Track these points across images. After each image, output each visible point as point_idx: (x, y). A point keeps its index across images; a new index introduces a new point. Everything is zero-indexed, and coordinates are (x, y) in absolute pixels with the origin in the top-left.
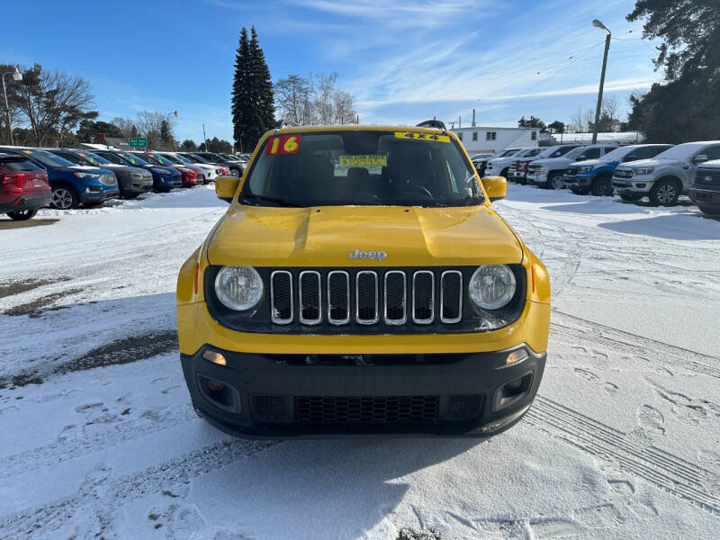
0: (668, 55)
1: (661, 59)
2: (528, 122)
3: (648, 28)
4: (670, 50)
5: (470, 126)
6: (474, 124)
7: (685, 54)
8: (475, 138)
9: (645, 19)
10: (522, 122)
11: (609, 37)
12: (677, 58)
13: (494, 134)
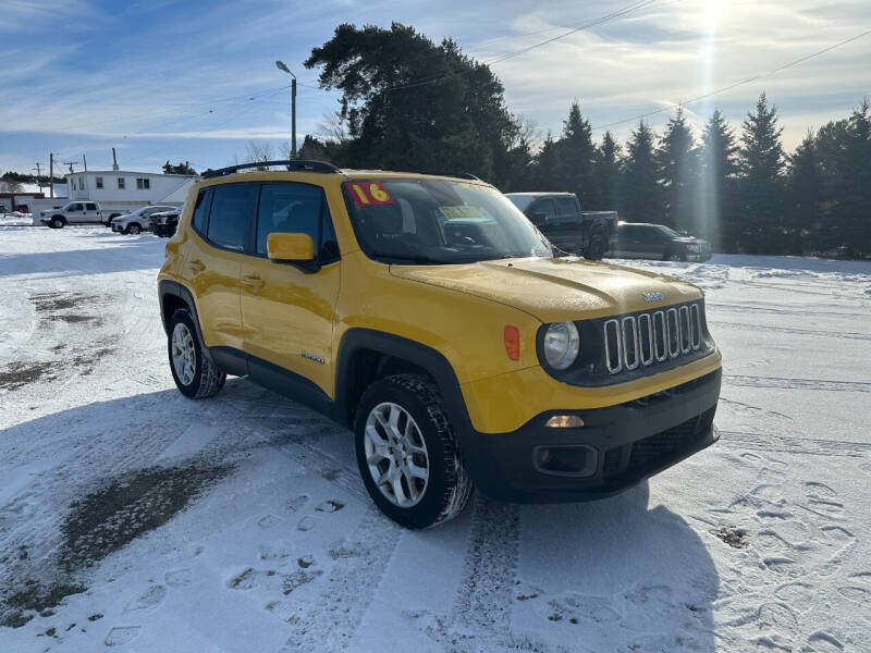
0: (349, 110)
1: (344, 112)
2: (175, 168)
3: (325, 78)
4: (350, 105)
5: (111, 169)
6: (116, 166)
7: (364, 110)
8: (100, 185)
9: (320, 68)
10: (168, 168)
11: (294, 82)
12: (357, 114)
13: (147, 181)
